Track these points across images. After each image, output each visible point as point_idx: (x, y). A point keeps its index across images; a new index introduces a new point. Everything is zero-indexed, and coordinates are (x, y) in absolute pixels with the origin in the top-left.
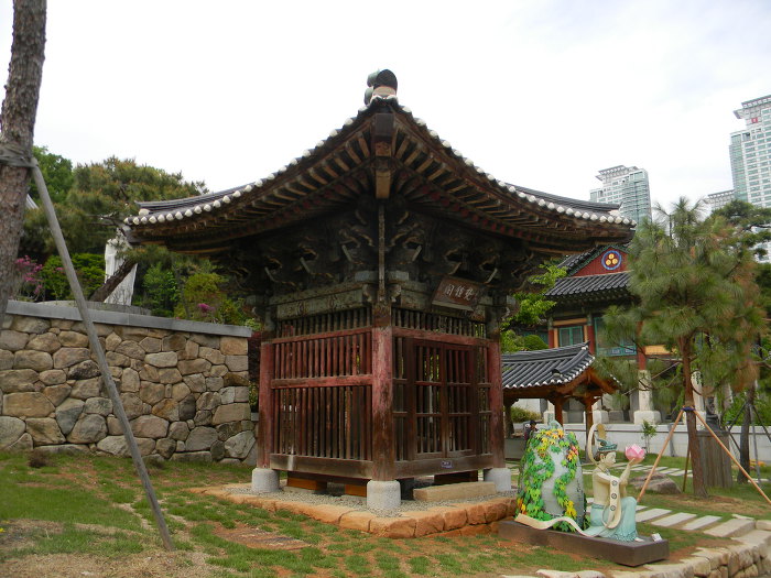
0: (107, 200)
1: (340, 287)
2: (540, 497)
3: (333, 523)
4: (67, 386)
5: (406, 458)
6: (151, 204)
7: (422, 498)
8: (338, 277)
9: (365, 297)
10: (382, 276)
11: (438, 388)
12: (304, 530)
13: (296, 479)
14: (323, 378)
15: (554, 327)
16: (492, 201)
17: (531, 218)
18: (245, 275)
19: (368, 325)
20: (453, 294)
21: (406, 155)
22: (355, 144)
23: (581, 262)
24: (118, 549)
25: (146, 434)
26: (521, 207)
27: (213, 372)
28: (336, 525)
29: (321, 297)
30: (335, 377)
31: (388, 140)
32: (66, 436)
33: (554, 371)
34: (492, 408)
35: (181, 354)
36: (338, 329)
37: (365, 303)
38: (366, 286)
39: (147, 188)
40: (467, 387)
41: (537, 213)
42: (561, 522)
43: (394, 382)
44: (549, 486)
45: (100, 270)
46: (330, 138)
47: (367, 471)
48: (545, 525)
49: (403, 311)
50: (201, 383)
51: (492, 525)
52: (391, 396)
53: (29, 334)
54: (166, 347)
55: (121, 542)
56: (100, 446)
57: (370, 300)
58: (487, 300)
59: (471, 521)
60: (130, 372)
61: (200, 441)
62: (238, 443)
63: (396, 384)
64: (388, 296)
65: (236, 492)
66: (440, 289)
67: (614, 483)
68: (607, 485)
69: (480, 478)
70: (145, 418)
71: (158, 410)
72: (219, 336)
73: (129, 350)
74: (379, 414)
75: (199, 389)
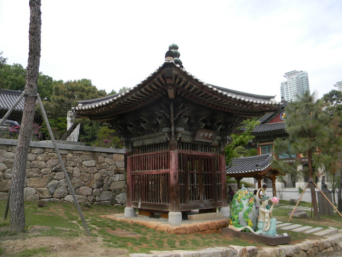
0: (66, 99)
1: (157, 134)
2: (238, 218)
3: (155, 228)
4: (51, 175)
5: (184, 203)
6: (83, 101)
7: (191, 219)
8: (156, 130)
9: (167, 138)
10: (173, 130)
11: (198, 174)
12: (142, 231)
13: (142, 212)
14: (151, 171)
15: (259, 146)
16: (216, 98)
17: (234, 104)
18: (120, 129)
19: (168, 149)
20: (203, 136)
21: (179, 82)
22: (159, 80)
23: (271, 117)
24: (70, 235)
25: (83, 194)
26: (229, 100)
27: (110, 168)
28: (155, 229)
29: (150, 138)
30: (156, 170)
31: (171, 78)
32: (52, 195)
33: (257, 166)
34: (222, 182)
35: (97, 161)
36: (157, 151)
37: (167, 140)
38: (166, 134)
39: (82, 93)
40: (211, 174)
41: (236, 102)
42: (246, 228)
43: (179, 172)
44: (241, 214)
45: (65, 124)
46: (149, 77)
47: (168, 208)
48: (239, 229)
49: (183, 143)
50: (105, 173)
51: (219, 230)
52: (177, 178)
53: (37, 154)
54: (91, 158)
55: (71, 233)
56: (65, 199)
57: (168, 139)
58: (219, 138)
59: (210, 228)
60: (77, 169)
61: (105, 197)
62: (121, 197)
63: (180, 173)
64: (176, 138)
65: (118, 217)
66: (198, 134)
67: (267, 212)
68: (264, 213)
69: (218, 211)
70: (83, 187)
71: (88, 184)
72: (112, 153)
73: (76, 160)
74: (173, 185)
75: (105, 175)
